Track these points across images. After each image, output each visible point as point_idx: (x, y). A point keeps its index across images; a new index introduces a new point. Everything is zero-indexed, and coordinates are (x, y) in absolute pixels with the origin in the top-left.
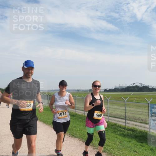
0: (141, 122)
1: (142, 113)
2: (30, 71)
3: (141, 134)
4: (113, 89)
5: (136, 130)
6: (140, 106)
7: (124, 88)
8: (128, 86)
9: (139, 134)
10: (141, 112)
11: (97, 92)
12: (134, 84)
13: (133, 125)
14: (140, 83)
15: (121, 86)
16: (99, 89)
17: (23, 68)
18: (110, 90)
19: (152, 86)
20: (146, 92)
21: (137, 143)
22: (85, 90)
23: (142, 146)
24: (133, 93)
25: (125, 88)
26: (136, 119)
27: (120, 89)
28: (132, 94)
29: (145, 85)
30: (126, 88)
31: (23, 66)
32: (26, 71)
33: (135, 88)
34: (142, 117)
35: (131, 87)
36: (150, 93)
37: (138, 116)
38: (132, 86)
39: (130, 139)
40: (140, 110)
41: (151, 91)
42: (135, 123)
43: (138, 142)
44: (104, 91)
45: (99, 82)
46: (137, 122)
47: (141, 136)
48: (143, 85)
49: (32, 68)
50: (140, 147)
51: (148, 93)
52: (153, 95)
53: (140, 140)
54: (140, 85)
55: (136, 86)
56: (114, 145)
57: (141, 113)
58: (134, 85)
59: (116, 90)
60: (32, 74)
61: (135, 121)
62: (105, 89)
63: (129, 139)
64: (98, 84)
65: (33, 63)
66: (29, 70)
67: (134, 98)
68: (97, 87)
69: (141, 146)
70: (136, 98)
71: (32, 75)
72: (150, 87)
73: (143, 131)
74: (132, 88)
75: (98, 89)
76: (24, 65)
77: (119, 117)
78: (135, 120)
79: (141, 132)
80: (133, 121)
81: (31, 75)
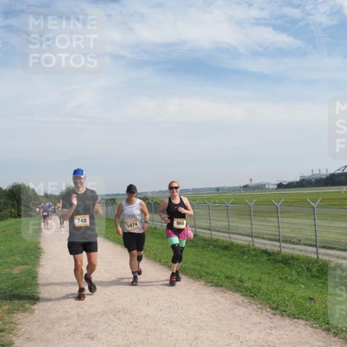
4: (297, 182)
7: (322, 179)
8: (332, 172)
12: (345, 167)
15: (315, 173)
18: (291, 185)
22: (234, 187)
24: (344, 188)
25: (324, 177)
27: (313, 180)
28: (345, 192)
30: (327, 178)
35: (339, 175)
44: (276, 187)
58: (345, 171)
59: (304, 183)
62: (279, 182)
64: (175, 185)
74: (343, 178)
75: (175, 191)
77: (336, 246)
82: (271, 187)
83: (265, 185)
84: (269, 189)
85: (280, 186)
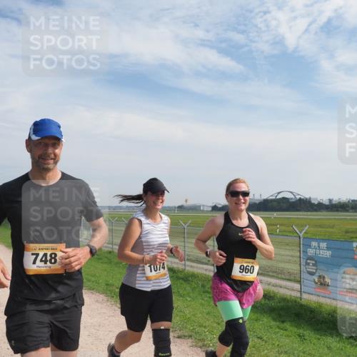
0: (287, 277)
1: (291, 258)
2: (50, 150)
3: (282, 304)
5: (272, 295)
6: (287, 245)
7: (255, 204)
8: (265, 198)
9: (278, 304)
10: (288, 256)
11: (242, 211)
12: (279, 193)
13: (269, 284)
14: (291, 192)
16: (245, 200)
17: (29, 143)
18: (225, 208)
19: (319, 200)
20: (306, 213)
21: (273, 323)
22: (169, 207)
23: (282, 329)
24: (275, 214)
25: (257, 202)
26: (275, 272)
28: (275, 218)
29: (302, 198)
30: (260, 203)
31: (30, 137)
32: (39, 152)
33: (282, 204)
34: (289, 267)
35: (272, 201)
36: (313, 215)
37: (281, 265)
38: (274, 197)
39: (259, 315)
40: (288, 253)
41: (316, 210)
42: (273, 281)
43: (274, 320)
44: (210, 209)
45: (244, 182)
46: (278, 278)
47: (282, 308)
48: (298, 197)
49: (56, 141)
50: (277, 330)
51: (309, 213)
52: (319, 219)
53: (280, 316)
54: (292, 196)
55: (283, 198)
56: (215, 325)
57: (289, 258)
58: (278, 197)
60: (56, 159)
61: (272, 277)
62: (214, 205)
63: (256, 315)
64: (243, 188)
65: (59, 127)
66: (47, 146)
67: (277, 225)
68: (241, 197)
69: (279, 327)
70: (281, 225)
71: (56, 163)
72: (313, 202)
73: (289, 298)
74: (275, 204)
75: (243, 201)
76: (32, 133)
78: (275, 274)
79: (284, 299)
80: (269, 276)
81: (52, 162)
82: (206, 209)
83: (200, 206)
84: (203, 211)
85: (215, 208)
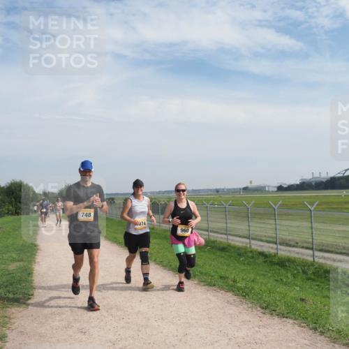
4: (297, 185)
7: (322, 182)
8: (331, 176)
11: (182, 199)
12: (346, 170)
15: (315, 176)
18: (291, 188)
22: (234, 189)
25: (324, 180)
27: (313, 183)
28: (345, 195)
30: (327, 181)
35: (340, 178)
38: (342, 175)
44: (276, 189)
58: (346, 174)
59: (304, 186)
62: (279, 185)
74: (343, 181)
77: (333, 249)
82: (271, 189)
83: (265, 187)
84: (268, 191)
85: (280, 188)
